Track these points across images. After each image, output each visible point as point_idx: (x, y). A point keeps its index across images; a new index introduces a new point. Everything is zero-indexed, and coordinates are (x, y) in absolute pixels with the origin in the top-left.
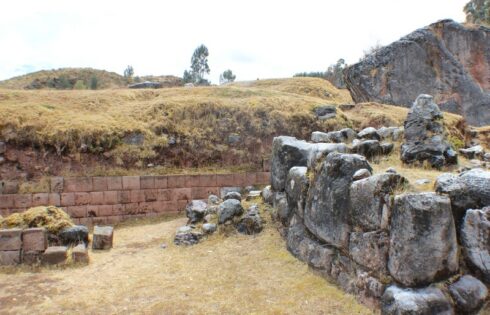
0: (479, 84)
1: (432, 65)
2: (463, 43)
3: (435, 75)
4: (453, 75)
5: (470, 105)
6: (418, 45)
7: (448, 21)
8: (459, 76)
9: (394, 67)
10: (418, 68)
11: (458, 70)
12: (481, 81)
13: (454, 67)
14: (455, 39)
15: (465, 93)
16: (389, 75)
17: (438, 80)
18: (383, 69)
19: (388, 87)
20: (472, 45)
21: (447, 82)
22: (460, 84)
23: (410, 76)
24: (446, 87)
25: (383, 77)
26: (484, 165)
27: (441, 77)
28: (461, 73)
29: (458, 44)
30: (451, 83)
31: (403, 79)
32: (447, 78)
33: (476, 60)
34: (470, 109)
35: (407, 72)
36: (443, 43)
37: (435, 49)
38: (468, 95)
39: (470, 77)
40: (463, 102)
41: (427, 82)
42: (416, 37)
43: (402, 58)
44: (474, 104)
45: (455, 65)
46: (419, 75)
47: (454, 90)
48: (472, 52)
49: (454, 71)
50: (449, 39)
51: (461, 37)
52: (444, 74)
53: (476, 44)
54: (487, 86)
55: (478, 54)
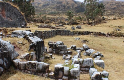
12: (4, 16)
26: (2, 37)
33: (3, 11)
39: (1, 15)
44: (2, 22)
48: (2, 8)
53: (3, 6)
54: (5, 17)
55: (3, 9)
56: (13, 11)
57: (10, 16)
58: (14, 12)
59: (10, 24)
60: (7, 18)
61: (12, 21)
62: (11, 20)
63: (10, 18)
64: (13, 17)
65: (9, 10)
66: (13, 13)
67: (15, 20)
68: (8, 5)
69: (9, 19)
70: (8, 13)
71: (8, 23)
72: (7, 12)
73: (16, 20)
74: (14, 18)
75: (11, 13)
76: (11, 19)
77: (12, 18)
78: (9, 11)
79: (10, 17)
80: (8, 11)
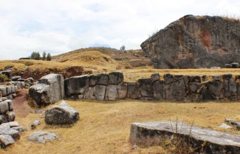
0: (206, 48)
1: (178, 39)
2: (196, 26)
3: (179, 44)
4: (189, 43)
5: (199, 59)
6: (171, 30)
7: (188, 16)
8: (193, 44)
9: (159, 42)
10: (171, 41)
11: (192, 41)
12: (207, 46)
13: (190, 40)
14: (191, 25)
15: (196, 53)
16: (156, 46)
17: (181, 47)
18: (153, 43)
19: (156, 52)
20: (201, 27)
21: (186, 48)
22: (193, 48)
23: (166, 46)
24: (185, 50)
25: (153, 47)
27: (183, 45)
28: (194, 42)
29: (193, 27)
30: (188, 48)
31: (163, 48)
32: (186, 46)
33: (204, 35)
34: (198, 61)
35: (165, 44)
36: (185, 27)
37: (180, 31)
38: (197, 54)
39: (200, 44)
40: (194, 57)
41: (175, 48)
42: (170, 26)
43: (162, 37)
44: (201, 58)
45: (191, 38)
46: (170, 45)
47: (190, 51)
48: (201, 30)
49: (190, 41)
50: (188, 25)
51: (195, 24)
52: (184, 43)
53: (203, 26)
54: (211, 48)
55: (205, 31)
56: (229, 31)
57: (222, 42)
58: (232, 33)
59: (219, 62)
60: (215, 49)
61: (227, 53)
62: (224, 53)
63: (223, 48)
64: (230, 45)
65: (218, 29)
66: (228, 37)
67: (235, 51)
68: (215, 21)
69: (219, 50)
70: (216, 37)
71: (216, 60)
72: (214, 37)
73: (237, 51)
74: (232, 45)
75: (223, 36)
76: (225, 50)
77: (227, 48)
78: (219, 32)
79: (223, 46)
80: (216, 33)
